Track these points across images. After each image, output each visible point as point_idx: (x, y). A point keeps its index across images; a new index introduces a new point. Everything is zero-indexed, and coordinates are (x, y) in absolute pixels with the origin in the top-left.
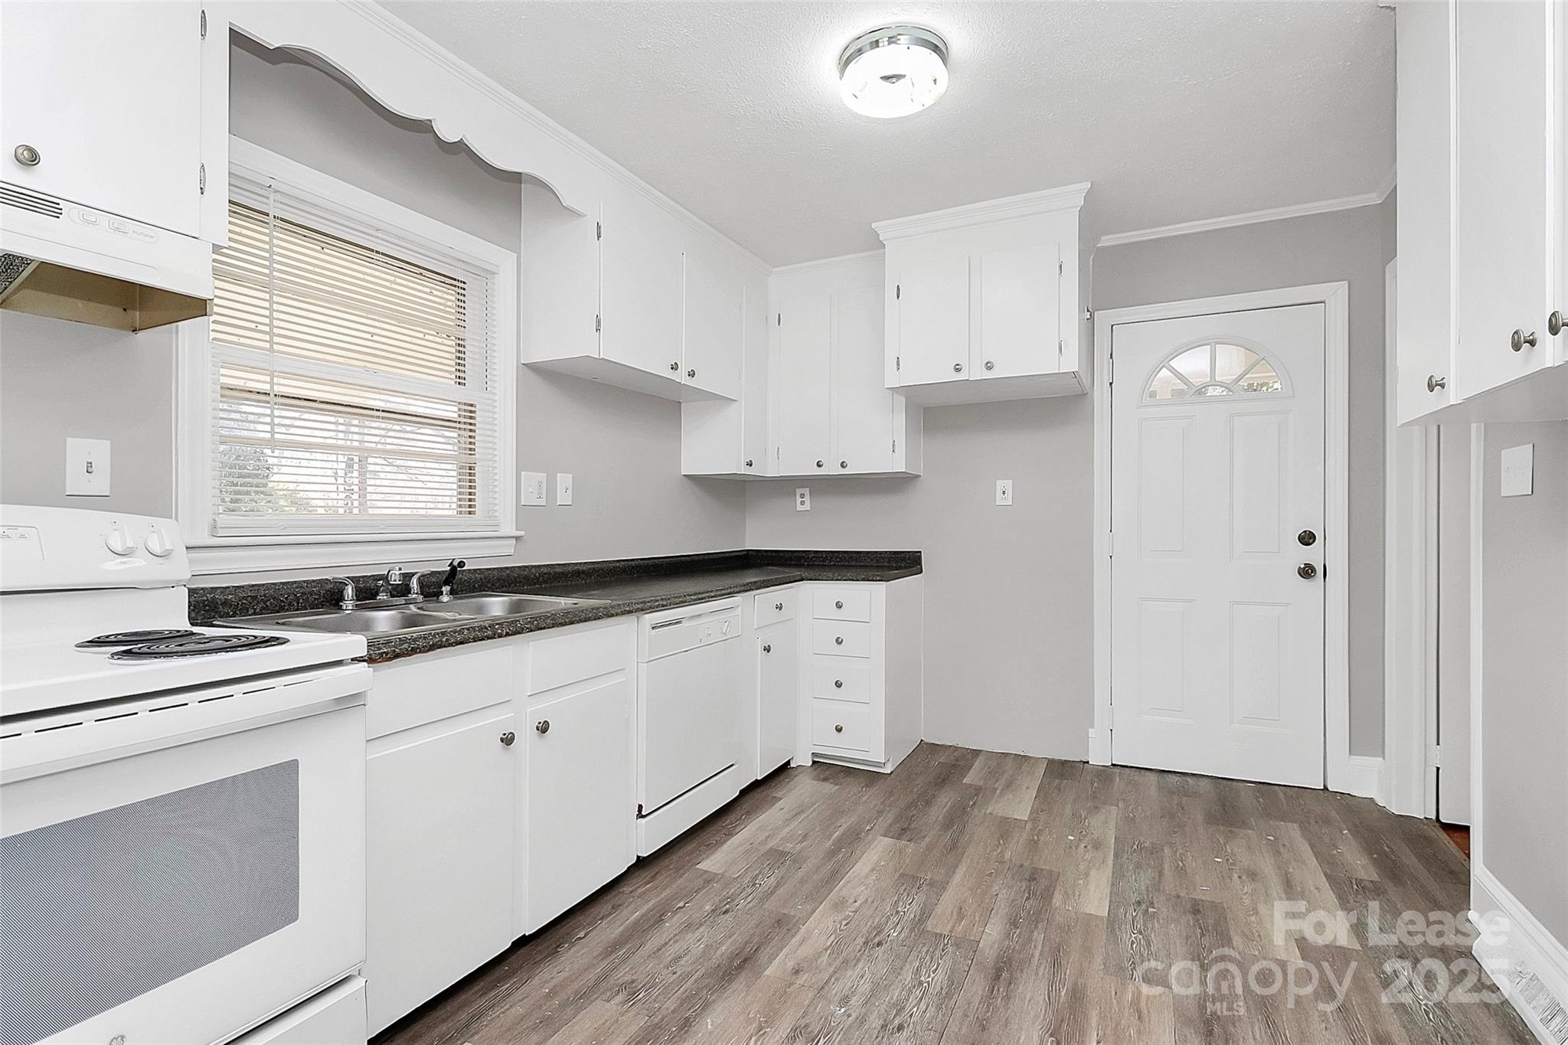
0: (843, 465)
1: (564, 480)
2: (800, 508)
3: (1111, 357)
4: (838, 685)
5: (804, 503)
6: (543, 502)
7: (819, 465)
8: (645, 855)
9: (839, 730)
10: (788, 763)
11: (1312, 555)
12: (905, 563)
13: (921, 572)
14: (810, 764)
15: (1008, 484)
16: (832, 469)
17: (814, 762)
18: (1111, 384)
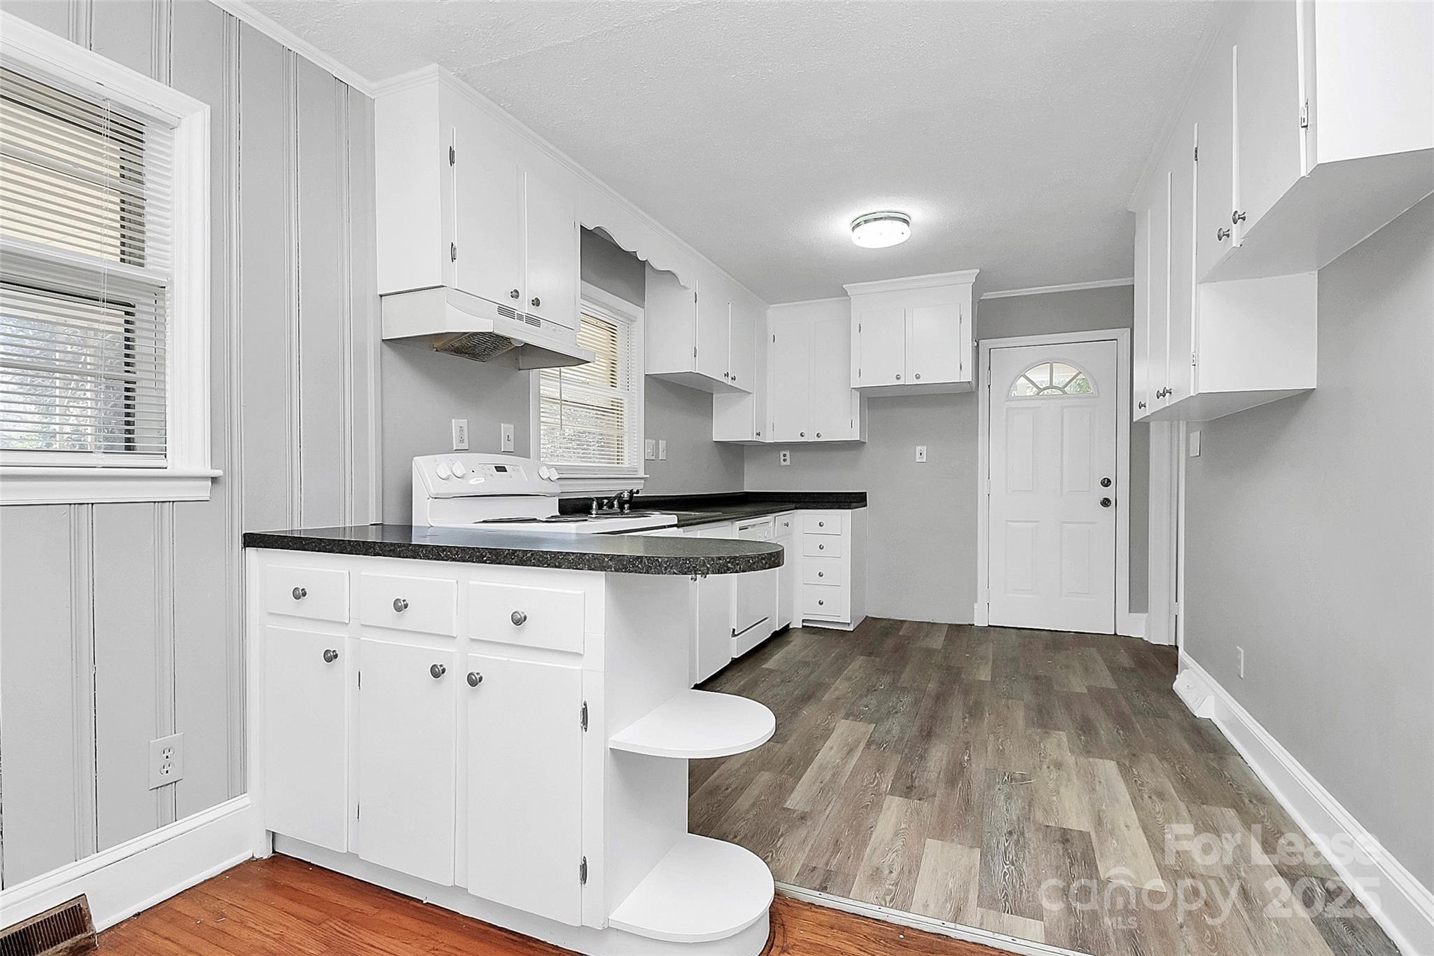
0: (818, 435)
1: (662, 444)
2: (783, 463)
3: (989, 369)
4: (821, 575)
5: (786, 458)
6: (653, 458)
7: (802, 435)
8: (737, 657)
9: (821, 603)
10: (788, 625)
11: (1109, 492)
12: (854, 500)
13: (866, 506)
14: (801, 627)
15: (924, 449)
16: (810, 438)
17: (803, 626)
18: (989, 386)
